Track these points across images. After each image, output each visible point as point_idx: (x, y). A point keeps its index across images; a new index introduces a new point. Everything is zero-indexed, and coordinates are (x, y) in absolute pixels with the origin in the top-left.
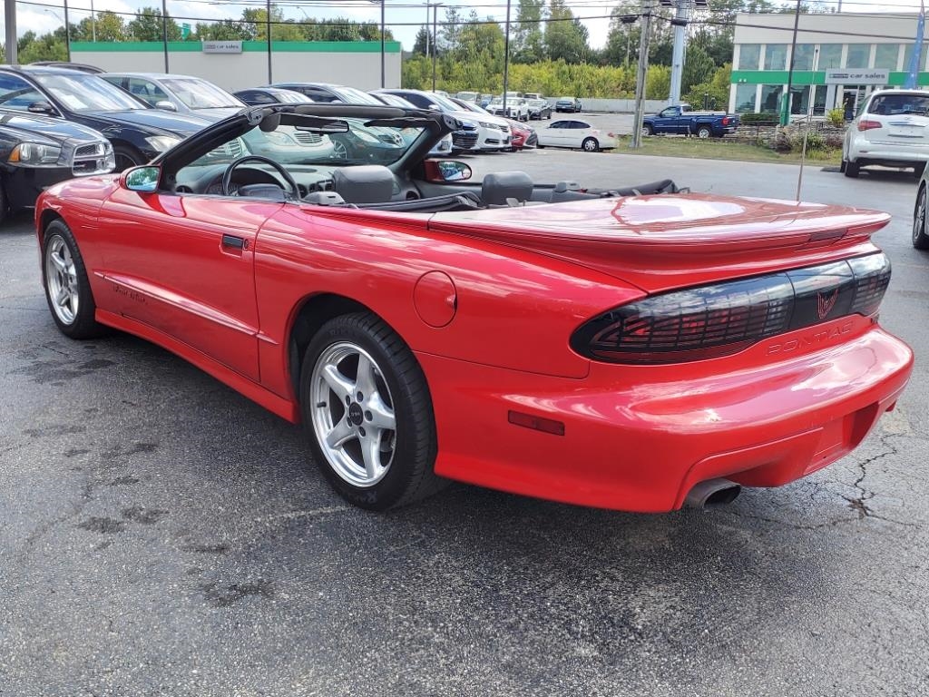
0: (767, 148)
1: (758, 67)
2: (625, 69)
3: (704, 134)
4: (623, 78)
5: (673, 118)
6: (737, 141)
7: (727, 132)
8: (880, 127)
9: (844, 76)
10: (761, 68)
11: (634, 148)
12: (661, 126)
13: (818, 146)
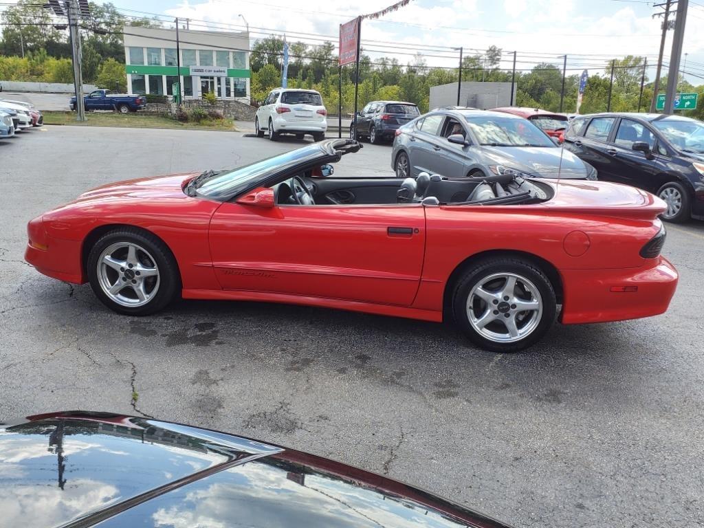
0: (172, 119)
1: (143, 63)
2: (29, 59)
3: (124, 110)
4: (29, 66)
5: (100, 98)
6: (152, 115)
7: (140, 108)
8: (290, 111)
9: (201, 71)
10: (146, 64)
11: (81, 121)
12: (92, 104)
13: (205, 117)
